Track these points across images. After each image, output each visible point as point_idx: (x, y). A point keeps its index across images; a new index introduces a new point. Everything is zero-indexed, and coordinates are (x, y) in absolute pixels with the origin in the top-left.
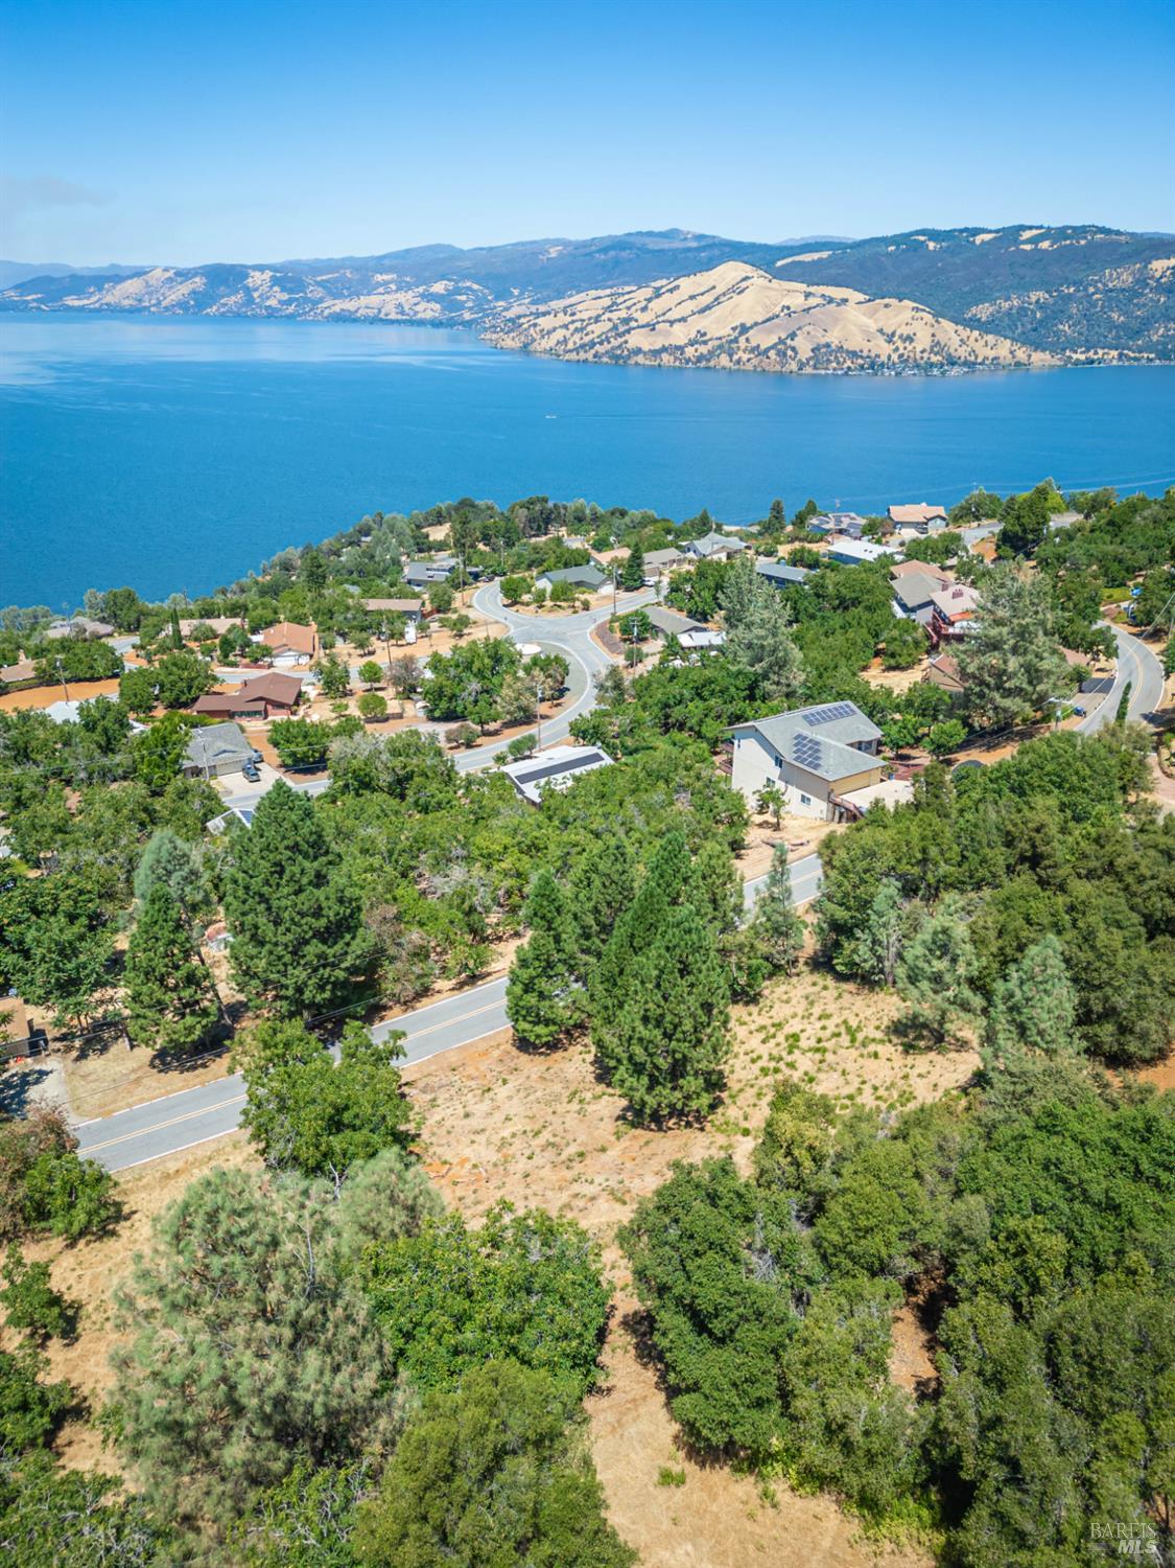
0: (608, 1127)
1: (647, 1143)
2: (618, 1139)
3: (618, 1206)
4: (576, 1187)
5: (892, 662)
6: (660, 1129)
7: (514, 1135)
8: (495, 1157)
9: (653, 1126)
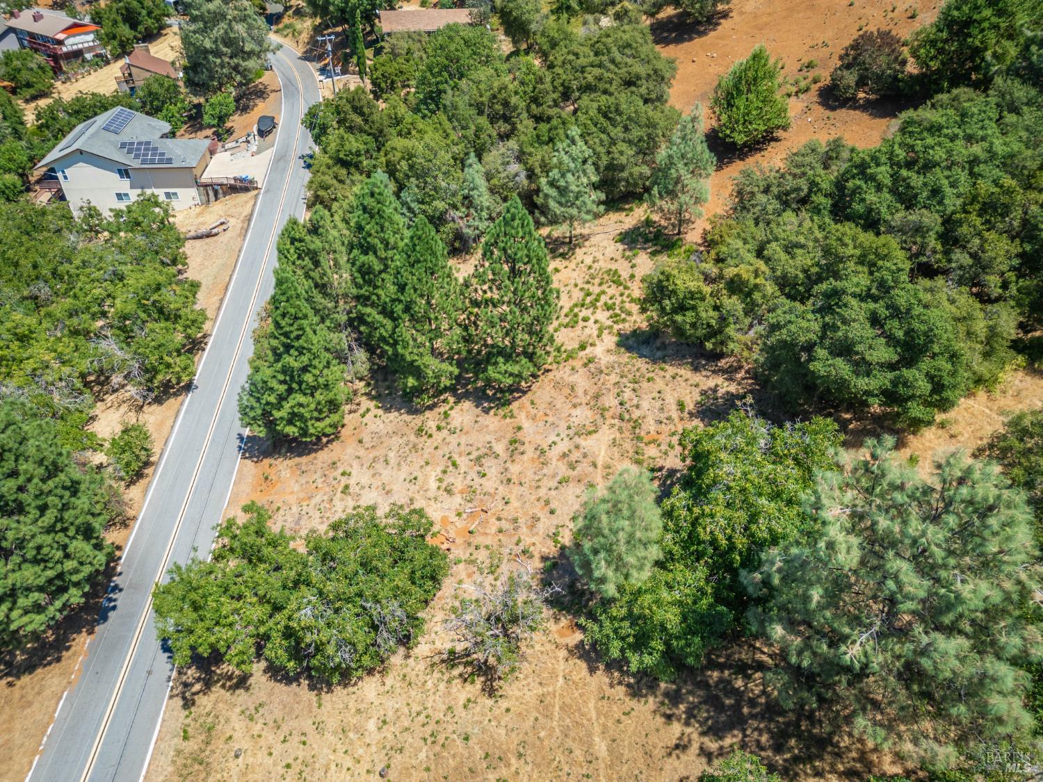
0: (492, 421)
1: (532, 403)
2: (512, 417)
3: (595, 436)
4: (554, 453)
5: (32, 91)
6: (525, 393)
7: (440, 480)
8: (458, 499)
9: (516, 395)
